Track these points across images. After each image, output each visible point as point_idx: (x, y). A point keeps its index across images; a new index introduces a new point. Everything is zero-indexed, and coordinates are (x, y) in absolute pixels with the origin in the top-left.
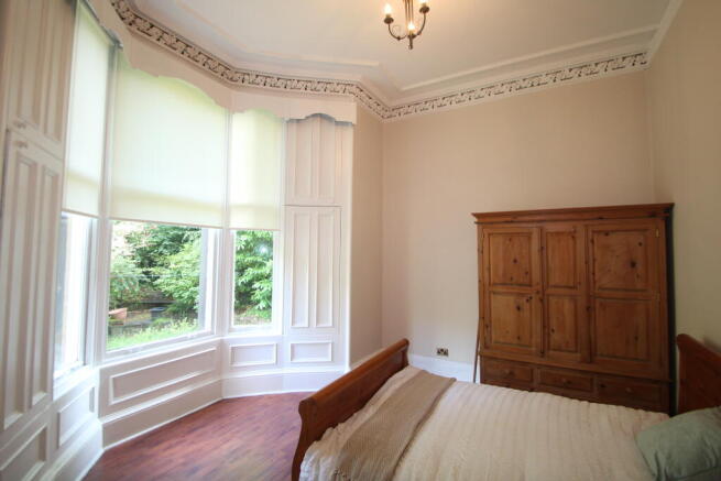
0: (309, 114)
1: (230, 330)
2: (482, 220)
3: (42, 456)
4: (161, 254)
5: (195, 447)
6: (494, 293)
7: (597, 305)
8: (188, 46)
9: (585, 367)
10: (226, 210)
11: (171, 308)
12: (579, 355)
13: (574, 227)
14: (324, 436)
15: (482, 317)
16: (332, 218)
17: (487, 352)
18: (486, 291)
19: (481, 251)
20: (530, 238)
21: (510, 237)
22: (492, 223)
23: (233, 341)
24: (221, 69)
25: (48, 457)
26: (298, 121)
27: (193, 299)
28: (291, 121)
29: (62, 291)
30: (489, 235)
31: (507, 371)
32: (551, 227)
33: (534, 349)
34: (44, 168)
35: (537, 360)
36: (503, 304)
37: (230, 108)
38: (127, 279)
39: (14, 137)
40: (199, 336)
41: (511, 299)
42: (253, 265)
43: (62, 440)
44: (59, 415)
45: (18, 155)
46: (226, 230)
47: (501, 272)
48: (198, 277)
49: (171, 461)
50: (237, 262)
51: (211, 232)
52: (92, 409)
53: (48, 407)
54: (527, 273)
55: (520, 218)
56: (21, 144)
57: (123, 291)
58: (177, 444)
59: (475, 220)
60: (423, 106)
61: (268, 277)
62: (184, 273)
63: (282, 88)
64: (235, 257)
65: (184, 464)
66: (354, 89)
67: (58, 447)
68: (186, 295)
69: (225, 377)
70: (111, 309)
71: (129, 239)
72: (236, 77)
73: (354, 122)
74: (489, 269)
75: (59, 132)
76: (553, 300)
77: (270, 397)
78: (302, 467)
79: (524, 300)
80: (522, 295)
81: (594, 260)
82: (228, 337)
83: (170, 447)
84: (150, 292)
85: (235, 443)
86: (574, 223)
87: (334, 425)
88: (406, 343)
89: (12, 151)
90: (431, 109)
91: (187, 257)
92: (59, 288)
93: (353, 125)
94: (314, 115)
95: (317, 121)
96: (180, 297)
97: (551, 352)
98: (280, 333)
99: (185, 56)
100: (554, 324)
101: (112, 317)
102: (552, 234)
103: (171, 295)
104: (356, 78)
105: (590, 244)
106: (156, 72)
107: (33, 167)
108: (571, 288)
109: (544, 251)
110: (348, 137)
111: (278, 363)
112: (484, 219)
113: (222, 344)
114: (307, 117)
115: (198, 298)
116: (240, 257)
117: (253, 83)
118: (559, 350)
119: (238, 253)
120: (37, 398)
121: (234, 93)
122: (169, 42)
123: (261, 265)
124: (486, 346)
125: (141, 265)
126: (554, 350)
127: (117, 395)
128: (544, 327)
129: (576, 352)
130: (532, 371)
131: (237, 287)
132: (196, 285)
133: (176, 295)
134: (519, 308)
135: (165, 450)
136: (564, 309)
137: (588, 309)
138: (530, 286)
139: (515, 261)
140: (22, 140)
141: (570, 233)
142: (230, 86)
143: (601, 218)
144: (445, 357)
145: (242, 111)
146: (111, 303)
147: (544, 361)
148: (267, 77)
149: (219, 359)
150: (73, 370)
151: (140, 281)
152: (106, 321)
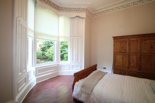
0: (75, 16)
1: (60, 62)
2: (114, 38)
3: (25, 82)
4: (46, 49)
5: (53, 83)
6: (117, 55)
7: (142, 57)
8: (50, 2)
9: (139, 71)
10: (58, 37)
11: (48, 60)
12: (137, 69)
13: (137, 39)
14: (79, 81)
15: (114, 60)
16: (80, 39)
17: (115, 68)
18: (115, 54)
19: (114, 45)
20: (126, 42)
21: (121, 42)
22: (117, 39)
23: (60, 64)
24: (57, 7)
25: (26, 82)
26: (73, 18)
27: (52, 58)
28: (71, 18)
29: (28, 51)
30: (116, 42)
31: (120, 72)
32: (131, 39)
33: (126, 67)
34: (23, 26)
35: (127, 70)
36: (119, 57)
37: (59, 16)
38: (39, 53)
39: (18, 19)
40: (54, 63)
41: (121, 56)
42: (64, 51)
43: (29, 80)
44: (28, 75)
45: (19, 23)
46: (58, 41)
47: (119, 50)
48: (53, 53)
49: (49, 86)
50: (61, 50)
51: (56, 42)
52: (34, 75)
53: (26, 73)
54: (125, 50)
55: (124, 38)
56: (19, 21)
57: (39, 56)
58: (50, 83)
59: (113, 38)
60: (101, 13)
61: (67, 53)
62: (50, 52)
63: (70, 11)
64: (60, 49)
65: (51, 86)
66: (85, 10)
67: (28, 81)
68: (51, 57)
69: (59, 71)
70: (37, 59)
71: (40, 46)
72: (60, 9)
73: (85, 17)
74: (116, 49)
75: (26, 20)
76: (131, 56)
77: (68, 75)
78: (74, 86)
79: (124, 56)
80: (124, 55)
81: (142, 47)
82: (59, 63)
83: (49, 83)
84: (44, 56)
85: (61, 83)
86: (138, 38)
87: (81, 79)
88: (96, 65)
89: (18, 22)
90: (103, 14)
91: (51, 49)
92: (27, 51)
93: (85, 18)
94: (76, 16)
95: (77, 17)
96: (50, 57)
97: (130, 68)
98: (70, 63)
99: (49, 4)
100: (131, 61)
101: (37, 61)
102: (132, 41)
103: (48, 57)
104: (86, 7)
105: (141, 43)
106: (44, 8)
107: (21, 25)
108: (136, 53)
109: (130, 45)
110: (84, 21)
111: (69, 69)
112: (115, 38)
113: (58, 65)
114: (75, 17)
115: (53, 57)
116: (61, 49)
117: (63, 10)
118: (132, 67)
119: (61, 48)
120: (24, 71)
121: (60, 12)
122: (46, 2)
123: (65, 51)
124: (115, 67)
125: (42, 51)
126: (131, 67)
127: (38, 73)
128: (129, 62)
129: (136, 68)
130: (126, 72)
131: (61, 55)
132: (53, 55)
133: (49, 57)
134: (123, 58)
135: (48, 84)
136: (134, 58)
137: (140, 58)
138: (126, 53)
139: (122, 47)
140: (19, 20)
141: (136, 40)
142: (59, 11)
143: (144, 37)
144: (105, 69)
145: (61, 16)
146: (37, 58)
147: (129, 70)
148: (66, 8)
149: (58, 67)
150: (30, 67)
151: (42, 54)
152: (36, 61)
